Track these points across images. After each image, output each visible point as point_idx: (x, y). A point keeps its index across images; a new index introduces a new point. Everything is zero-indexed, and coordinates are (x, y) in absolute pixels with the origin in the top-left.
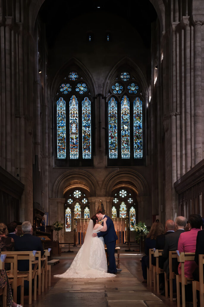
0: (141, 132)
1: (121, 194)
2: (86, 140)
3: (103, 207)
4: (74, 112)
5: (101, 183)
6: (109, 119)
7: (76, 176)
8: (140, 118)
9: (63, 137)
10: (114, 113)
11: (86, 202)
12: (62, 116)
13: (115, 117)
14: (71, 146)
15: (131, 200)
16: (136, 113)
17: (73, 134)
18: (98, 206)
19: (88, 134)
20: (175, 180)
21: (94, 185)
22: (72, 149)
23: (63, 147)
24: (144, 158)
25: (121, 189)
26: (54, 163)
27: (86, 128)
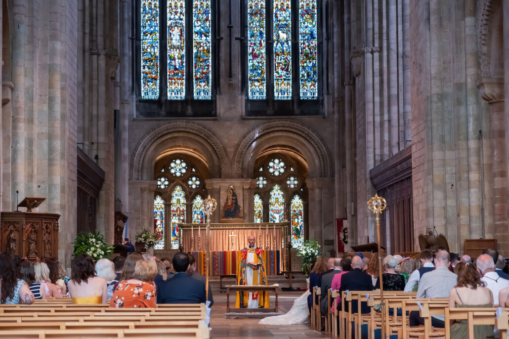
0: (314, 45)
1: (272, 167)
2: (202, 62)
3: (236, 200)
4: (176, 3)
5: (232, 150)
6: (249, 19)
7: (181, 135)
8: (312, 17)
9: (152, 53)
10: (260, 7)
11: (197, 185)
12: (152, 12)
13: (261, 15)
14: (170, 73)
15: (295, 180)
16: (305, 7)
17: (175, 48)
18: (226, 198)
19: (206, 48)
20: (371, 165)
21: (217, 154)
22: (171, 79)
23: (154, 76)
24: (321, 98)
25: (273, 157)
26: (135, 108)
27: (202, 37)
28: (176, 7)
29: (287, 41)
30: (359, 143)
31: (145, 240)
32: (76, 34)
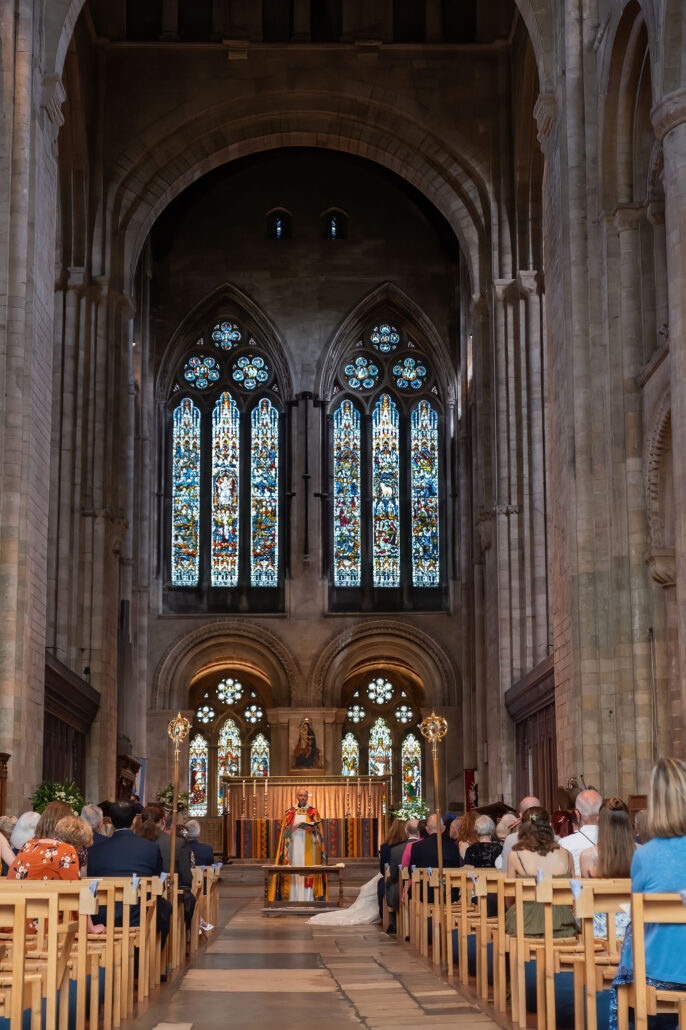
0: (433, 504)
1: (372, 691)
2: (264, 530)
3: (314, 740)
4: (226, 441)
5: (308, 663)
6: (335, 466)
7: (230, 640)
8: (431, 464)
9: (189, 517)
10: (352, 447)
11: (257, 718)
12: (190, 455)
13: (354, 459)
14: (215, 546)
15: (408, 711)
16: (420, 448)
17: (223, 509)
18: (298, 737)
19: (270, 509)
20: (506, 684)
21: (284, 670)
22: (218, 556)
23: (191, 551)
24: (444, 585)
25: (374, 675)
26: (161, 599)
27: (264, 492)
28: (225, 447)
29: (393, 499)
30: (491, 650)
31: (171, 801)
32: (47, 483)
